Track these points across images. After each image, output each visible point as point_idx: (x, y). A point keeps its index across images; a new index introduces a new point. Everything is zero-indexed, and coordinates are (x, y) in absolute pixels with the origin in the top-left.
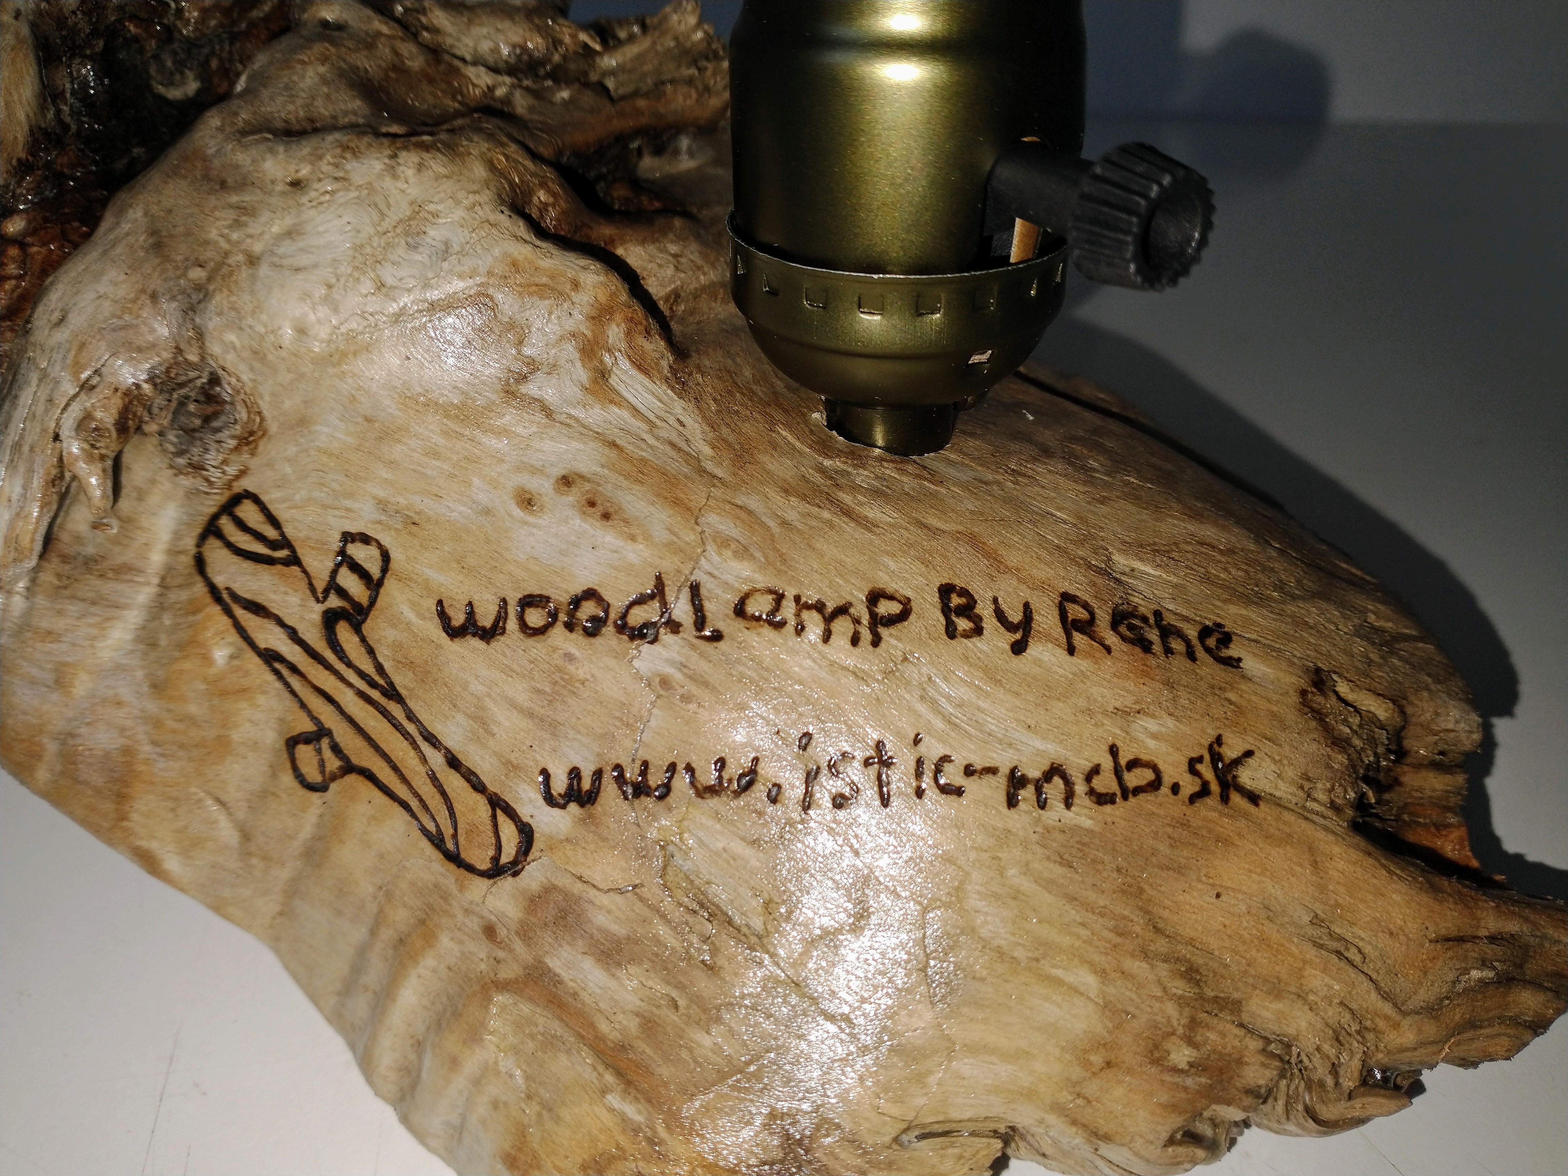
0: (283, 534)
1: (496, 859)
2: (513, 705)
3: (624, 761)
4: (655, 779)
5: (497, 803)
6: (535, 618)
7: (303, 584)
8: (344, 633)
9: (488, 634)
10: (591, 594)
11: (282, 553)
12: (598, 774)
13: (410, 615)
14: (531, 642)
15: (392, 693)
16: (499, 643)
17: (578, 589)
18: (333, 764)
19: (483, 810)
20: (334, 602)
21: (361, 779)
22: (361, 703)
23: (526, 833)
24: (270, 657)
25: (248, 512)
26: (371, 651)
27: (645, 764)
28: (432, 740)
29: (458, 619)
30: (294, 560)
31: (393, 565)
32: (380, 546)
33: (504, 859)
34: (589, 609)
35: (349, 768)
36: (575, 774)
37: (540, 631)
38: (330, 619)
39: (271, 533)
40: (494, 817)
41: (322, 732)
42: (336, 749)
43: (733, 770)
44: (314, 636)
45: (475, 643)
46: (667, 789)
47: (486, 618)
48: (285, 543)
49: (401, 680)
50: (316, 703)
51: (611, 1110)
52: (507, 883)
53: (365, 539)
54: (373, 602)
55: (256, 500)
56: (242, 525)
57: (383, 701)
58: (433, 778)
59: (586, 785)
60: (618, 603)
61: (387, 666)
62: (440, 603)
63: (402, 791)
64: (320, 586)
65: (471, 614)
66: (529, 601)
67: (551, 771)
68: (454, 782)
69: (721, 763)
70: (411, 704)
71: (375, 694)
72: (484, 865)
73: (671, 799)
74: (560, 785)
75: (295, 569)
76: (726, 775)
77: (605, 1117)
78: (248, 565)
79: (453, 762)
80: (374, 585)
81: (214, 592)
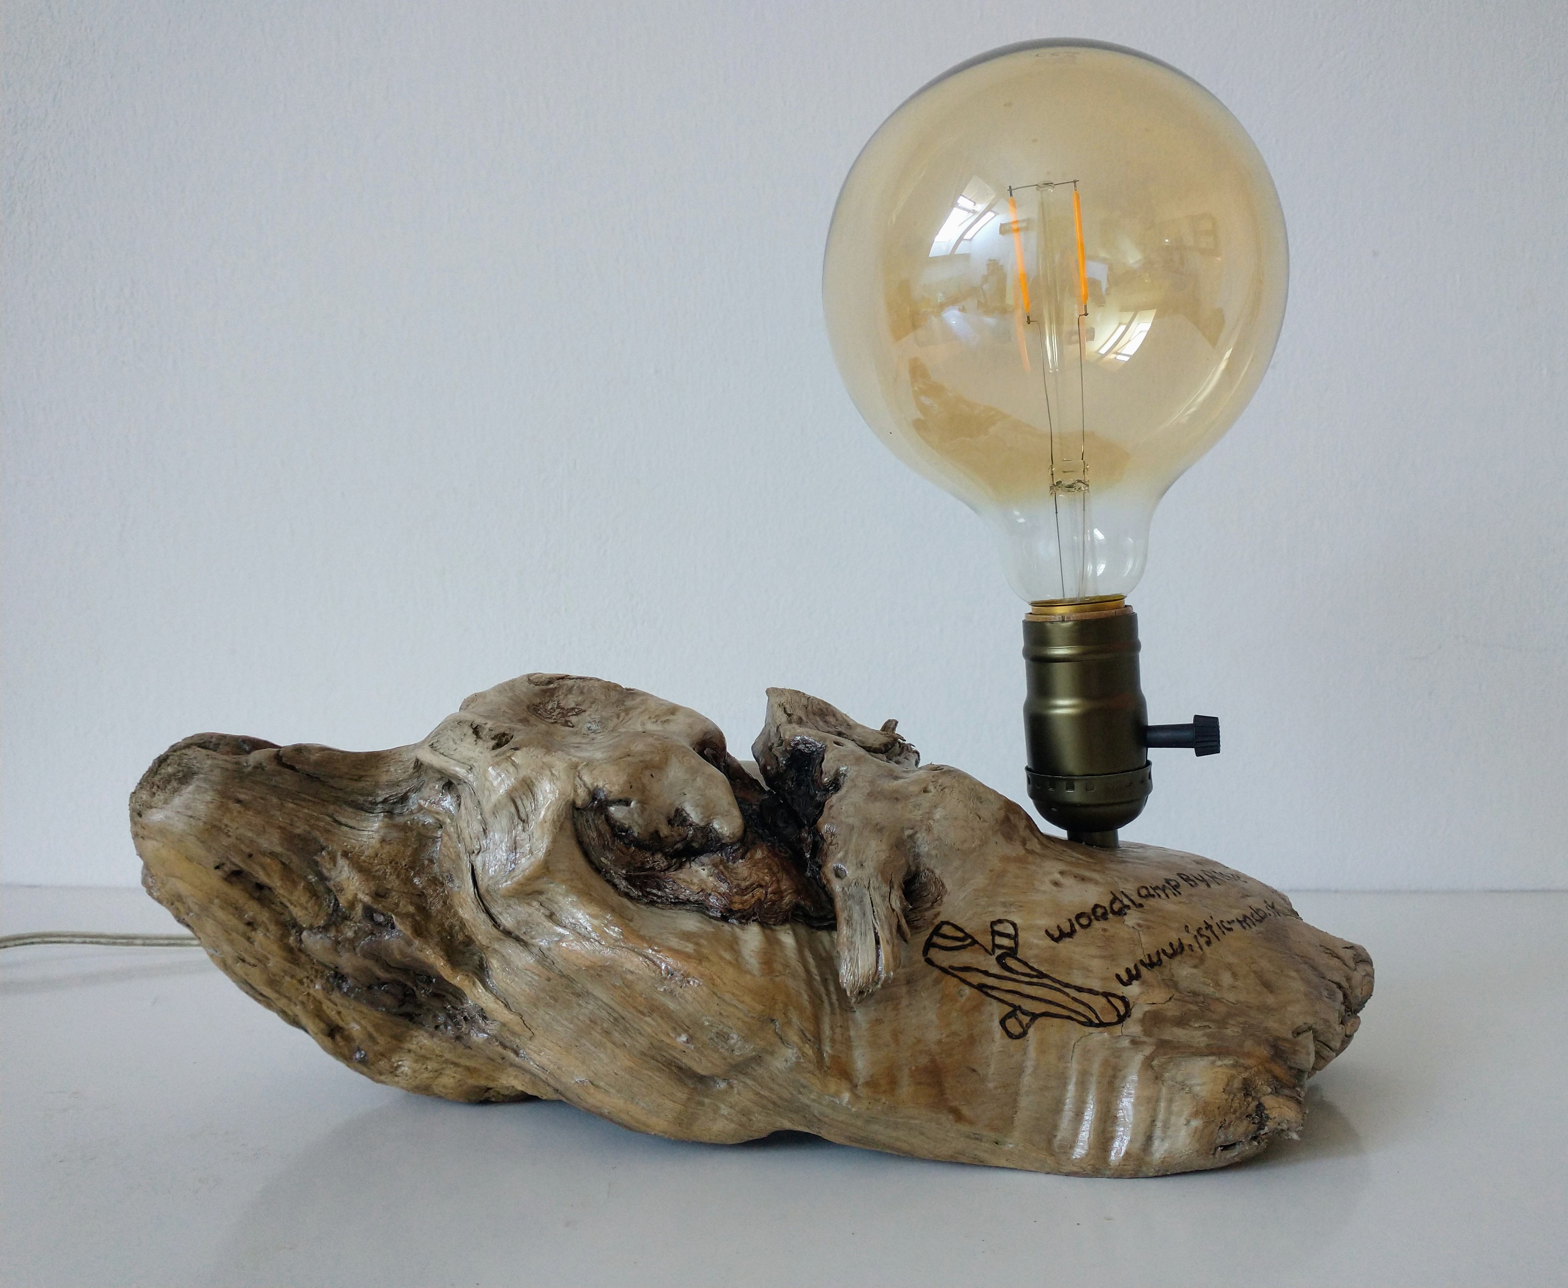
0: (965, 933)
1: (1119, 1015)
2: (1094, 957)
3: (1142, 957)
4: (1155, 959)
5: (1106, 995)
6: (1084, 921)
7: (982, 951)
8: (1011, 963)
9: (1071, 934)
10: (1096, 906)
11: (969, 941)
12: (1136, 966)
13: (1036, 941)
14: (1088, 930)
15: (1042, 975)
16: (1076, 937)
17: (1092, 906)
18: (1026, 1019)
19: (1103, 1000)
20: (998, 952)
21: (1044, 1018)
22: (1029, 986)
23: (1123, 999)
24: (981, 987)
25: (946, 930)
26: (1026, 964)
27: (1149, 956)
28: (1067, 985)
29: (1057, 934)
30: (975, 942)
31: (1018, 926)
32: (1008, 921)
33: (1122, 1013)
34: (1100, 911)
35: (1034, 1017)
36: (1128, 971)
37: (1089, 925)
38: (1000, 960)
39: (960, 935)
40: (1109, 1001)
41: (1016, 1008)
42: (1025, 1013)
43: (1176, 944)
44: (996, 969)
45: (1068, 940)
46: (1160, 960)
47: (1066, 928)
48: (967, 936)
49: (1042, 969)
50: (1008, 997)
51: (1220, 1066)
52: (1128, 1021)
53: (1000, 921)
54: (1016, 944)
55: (948, 923)
56: (945, 937)
57: (1040, 981)
58: (1075, 999)
59: (1134, 972)
60: (1106, 904)
61: (1036, 966)
62: (1047, 931)
63: (1065, 1013)
64: (990, 948)
65: (1060, 930)
66: (1079, 916)
67: (1119, 973)
68: (1085, 997)
69: (1171, 944)
70: (1053, 976)
71: (1035, 980)
72: (1115, 1019)
73: (1164, 964)
74: (1125, 977)
75: (977, 945)
76: (1175, 947)
77: (1219, 1069)
78: (956, 953)
79: (1080, 989)
80: (1015, 937)
81: (944, 970)
